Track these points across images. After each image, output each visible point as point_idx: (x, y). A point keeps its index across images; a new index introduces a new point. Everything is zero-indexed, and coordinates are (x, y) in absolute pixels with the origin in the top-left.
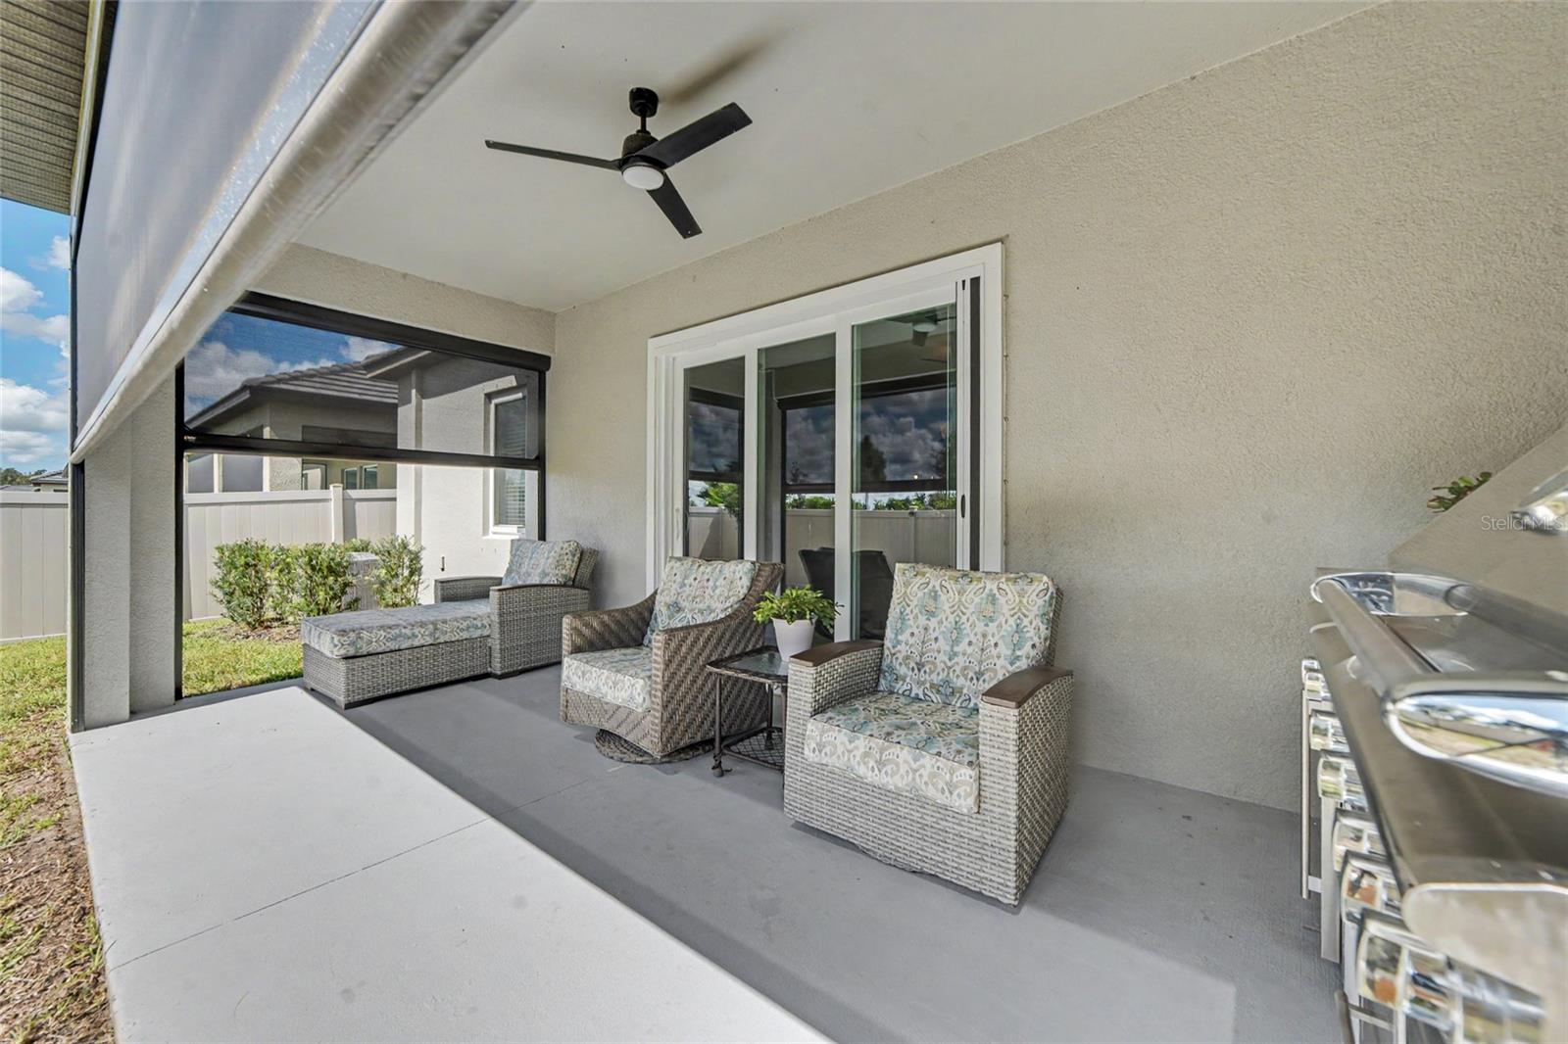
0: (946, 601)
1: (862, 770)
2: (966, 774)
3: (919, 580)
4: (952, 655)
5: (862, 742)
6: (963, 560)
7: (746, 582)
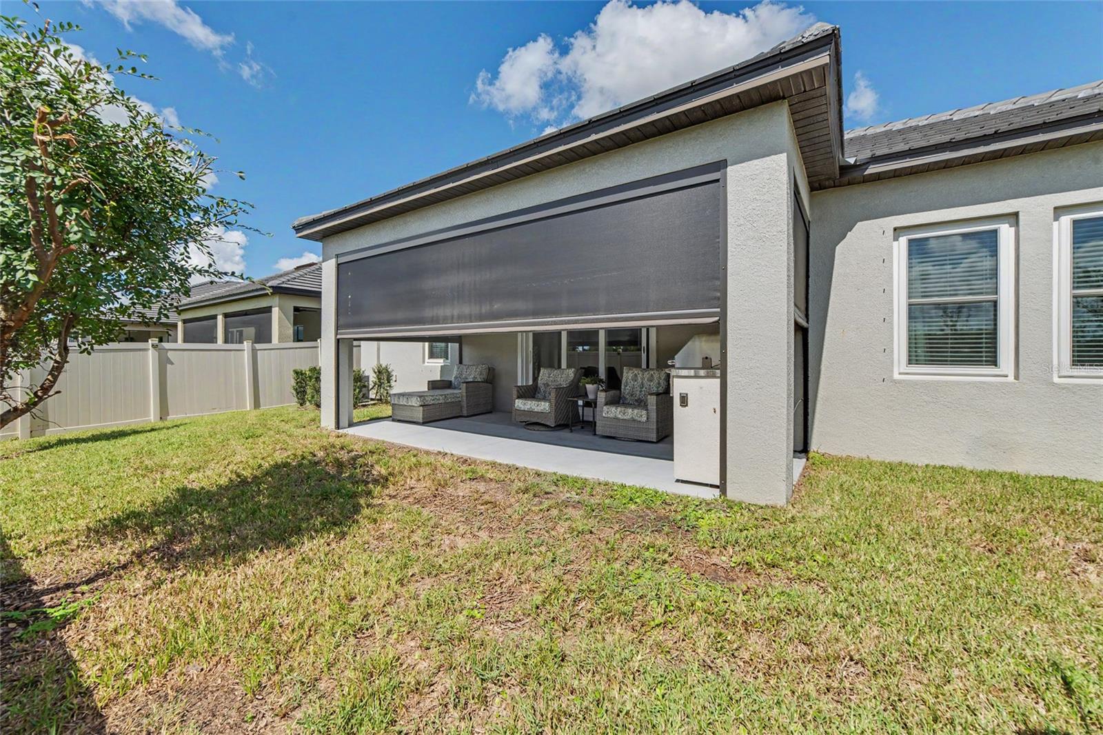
0: (640, 376)
1: (620, 416)
2: (645, 412)
3: (631, 372)
4: (641, 391)
5: (619, 409)
6: (644, 366)
7: (572, 375)
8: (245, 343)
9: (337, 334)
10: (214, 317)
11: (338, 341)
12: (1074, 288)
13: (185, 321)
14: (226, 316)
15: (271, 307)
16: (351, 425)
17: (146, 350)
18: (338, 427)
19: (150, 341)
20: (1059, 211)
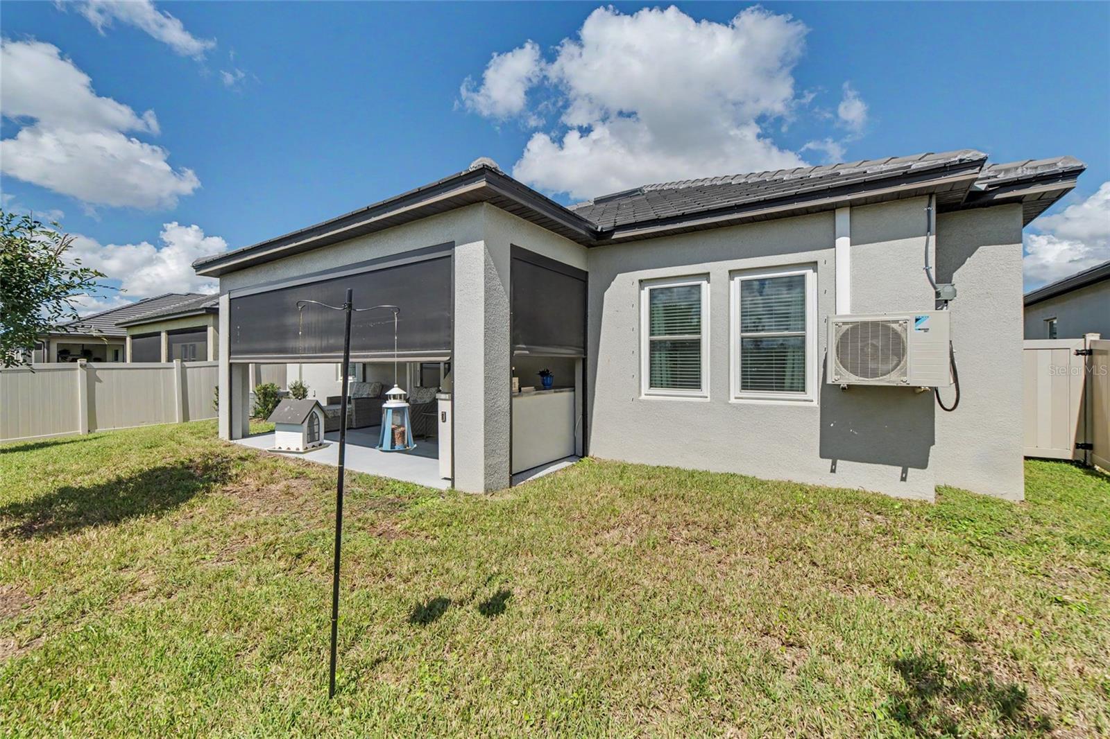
8: (174, 361)
9: (229, 359)
10: (158, 334)
11: (231, 365)
12: (742, 331)
13: (133, 337)
14: (169, 333)
15: (206, 326)
16: (244, 436)
17: (76, 369)
18: (231, 438)
19: (78, 361)
20: (733, 273)
